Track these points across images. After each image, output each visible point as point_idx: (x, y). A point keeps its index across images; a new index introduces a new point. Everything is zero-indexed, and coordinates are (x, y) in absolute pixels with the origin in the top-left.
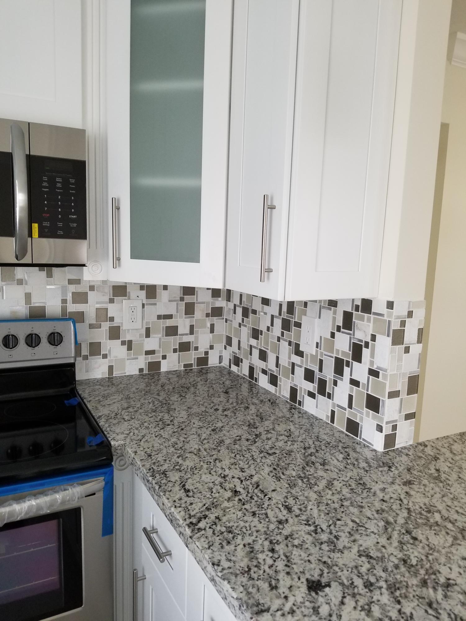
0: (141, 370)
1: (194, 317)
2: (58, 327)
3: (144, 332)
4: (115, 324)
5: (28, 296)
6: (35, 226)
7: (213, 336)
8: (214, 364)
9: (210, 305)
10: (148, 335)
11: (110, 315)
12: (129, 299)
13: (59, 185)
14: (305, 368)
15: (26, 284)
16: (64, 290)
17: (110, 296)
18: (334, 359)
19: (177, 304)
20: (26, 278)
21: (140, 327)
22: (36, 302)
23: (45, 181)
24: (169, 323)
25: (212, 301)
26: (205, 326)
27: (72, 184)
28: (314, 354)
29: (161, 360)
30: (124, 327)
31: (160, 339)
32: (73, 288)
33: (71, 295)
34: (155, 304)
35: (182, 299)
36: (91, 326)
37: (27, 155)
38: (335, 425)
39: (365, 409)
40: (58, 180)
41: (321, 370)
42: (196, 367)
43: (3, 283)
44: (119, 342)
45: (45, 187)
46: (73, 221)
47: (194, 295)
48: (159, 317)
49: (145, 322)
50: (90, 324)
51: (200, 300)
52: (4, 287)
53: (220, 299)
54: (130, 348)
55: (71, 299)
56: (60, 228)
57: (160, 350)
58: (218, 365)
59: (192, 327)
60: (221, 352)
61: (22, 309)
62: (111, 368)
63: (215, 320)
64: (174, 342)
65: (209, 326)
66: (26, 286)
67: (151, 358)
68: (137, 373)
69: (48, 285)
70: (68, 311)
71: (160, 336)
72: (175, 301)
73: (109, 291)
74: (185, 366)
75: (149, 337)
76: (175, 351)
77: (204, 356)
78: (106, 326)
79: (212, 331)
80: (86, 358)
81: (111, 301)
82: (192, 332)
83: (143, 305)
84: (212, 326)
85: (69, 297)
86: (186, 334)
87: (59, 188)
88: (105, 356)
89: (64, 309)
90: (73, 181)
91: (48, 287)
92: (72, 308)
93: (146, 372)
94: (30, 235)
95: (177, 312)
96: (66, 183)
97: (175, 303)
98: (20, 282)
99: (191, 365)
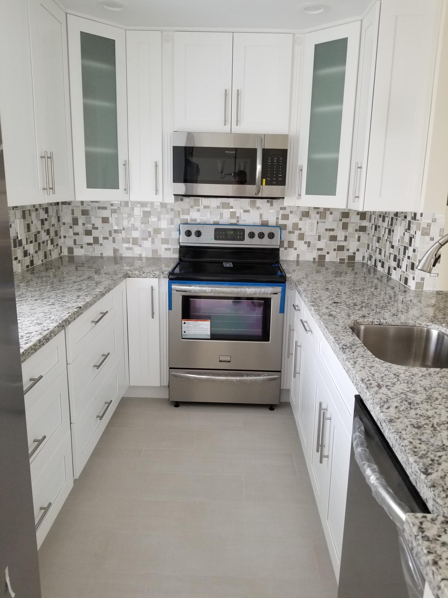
0: (314, 259)
1: (347, 231)
2: (273, 230)
3: (317, 237)
4: (301, 232)
5: (261, 215)
6: (264, 180)
7: (359, 243)
8: (359, 261)
9: (359, 224)
10: (319, 239)
11: (299, 227)
12: (310, 219)
13: (275, 161)
14: (394, 255)
15: (261, 209)
16: (278, 213)
17: (300, 217)
18: (403, 247)
19: (338, 223)
20: (261, 206)
21: (315, 235)
22: (265, 218)
23: (269, 160)
24: (332, 233)
25: (360, 222)
26: (354, 237)
27: (281, 160)
28: (397, 246)
29: (326, 254)
30: (306, 234)
31: (326, 242)
32: (282, 212)
33: (281, 215)
34: (324, 222)
35: (341, 220)
36: (290, 232)
37: (263, 149)
38: (401, 282)
39: (411, 270)
40: (275, 159)
41: (399, 255)
42: (347, 261)
43: (251, 208)
44: (303, 242)
45: (269, 163)
46: (280, 177)
47: (348, 218)
48: (326, 230)
49: (318, 231)
50: (289, 231)
51: (352, 221)
52: (251, 210)
53: (365, 221)
54: (309, 246)
55: (281, 217)
56: (274, 181)
57: (326, 249)
58: (362, 261)
59: (346, 237)
60: (364, 253)
61: (258, 221)
62: (298, 255)
63: (361, 234)
64: (334, 245)
65: (357, 237)
66: (261, 210)
67: (320, 253)
68: (312, 260)
69: (271, 210)
70: (279, 224)
71: (326, 240)
72: (336, 221)
73: (299, 214)
74: (340, 259)
75: (320, 241)
76: (335, 250)
77: (352, 255)
78: (297, 232)
79: (359, 240)
80: (286, 249)
81: (301, 219)
82: (346, 240)
83: (318, 223)
84: (359, 237)
85: (280, 217)
86: (343, 241)
87: (275, 163)
88: (296, 249)
89: (277, 222)
90: (281, 159)
91: (270, 211)
92: (281, 222)
93: (317, 260)
94: (262, 184)
95: (338, 228)
96: (278, 160)
97: (337, 222)
98: (258, 208)
99: (344, 259)
